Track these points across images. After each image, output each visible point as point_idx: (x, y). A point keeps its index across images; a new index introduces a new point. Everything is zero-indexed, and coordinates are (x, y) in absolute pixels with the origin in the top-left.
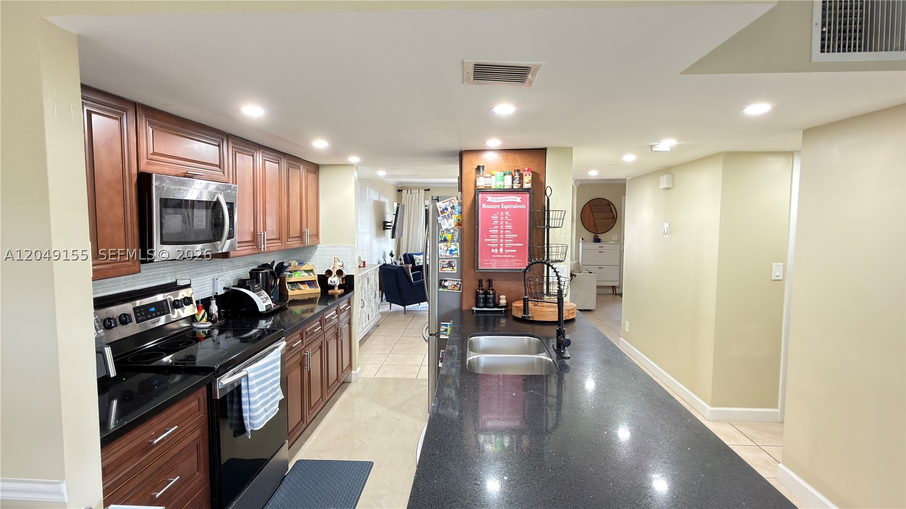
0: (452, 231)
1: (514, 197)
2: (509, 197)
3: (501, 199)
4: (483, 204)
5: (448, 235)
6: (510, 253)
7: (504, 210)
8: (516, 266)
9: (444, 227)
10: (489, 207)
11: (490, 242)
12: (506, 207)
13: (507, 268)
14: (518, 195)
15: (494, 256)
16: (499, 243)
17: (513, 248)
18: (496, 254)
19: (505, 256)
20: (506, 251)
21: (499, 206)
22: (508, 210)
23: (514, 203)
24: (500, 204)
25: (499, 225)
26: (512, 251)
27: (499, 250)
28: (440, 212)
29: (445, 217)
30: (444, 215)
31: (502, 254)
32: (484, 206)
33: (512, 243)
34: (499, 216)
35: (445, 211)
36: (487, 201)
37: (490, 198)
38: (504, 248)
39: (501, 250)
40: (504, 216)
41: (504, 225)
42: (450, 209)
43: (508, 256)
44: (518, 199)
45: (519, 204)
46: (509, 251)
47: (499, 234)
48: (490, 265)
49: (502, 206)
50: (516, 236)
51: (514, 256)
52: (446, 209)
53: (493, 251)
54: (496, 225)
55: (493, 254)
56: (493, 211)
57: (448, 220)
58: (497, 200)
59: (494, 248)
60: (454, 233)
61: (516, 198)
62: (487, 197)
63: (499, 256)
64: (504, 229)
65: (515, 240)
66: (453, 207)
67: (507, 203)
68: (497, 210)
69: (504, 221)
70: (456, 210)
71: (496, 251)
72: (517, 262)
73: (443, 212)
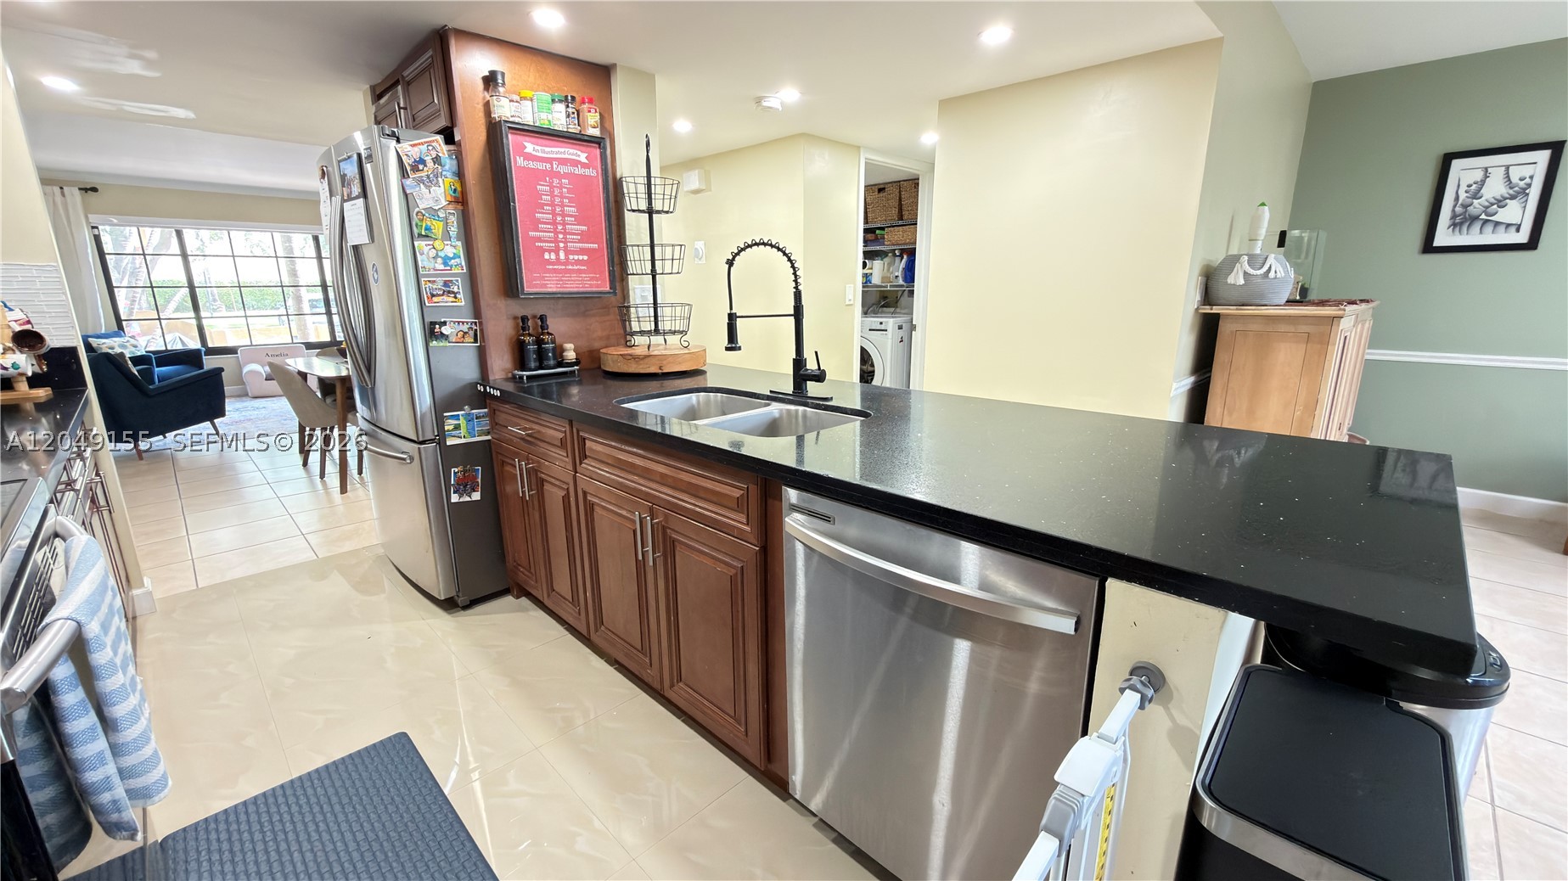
0: (442, 214)
1: (575, 151)
2: (567, 150)
3: (552, 152)
4: (518, 158)
5: (434, 222)
6: (578, 262)
7: (558, 175)
8: (591, 286)
9: (422, 205)
10: (532, 165)
11: (539, 239)
12: (563, 169)
13: (576, 290)
14: (582, 148)
15: (551, 267)
16: (556, 241)
17: (582, 251)
18: (553, 264)
19: (570, 267)
20: (571, 257)
21: (548, 166)
22: (566, 176)
23: (575, 163)
24: (549, 160)
25: (552, 204)
26: (581, 257)
27: (557, 254)
28: (408, 168)
29: (420, 181)
30: (418, 174)
31: (562, 264)
32: (520, 161)
33: (580, 241)
34: (552, 187)
35: (421, 167)
36: (526, 151)
37: (530, 147)
38: (567, 252)
39: (562, 255)
40: (561, 188)
41: (563, 205)
42: (430, 164)
43: (575, 267)
44: (583, 157)
45: (584, 166)
46: (576, 257)
47: (554, 223)
48: (545, 286)
49: (555, 166)
50: (584, 228)
51: (585, 268)
52: (423, 162)
53: (547, 256)
54: (547, 205)
55: (549, 262)
56: (539, 176)
57: (428, 187)
58: (544, 152)
59: (550, 251)
60: (446, 218)
61: (579, 153)
62: (526, 144)
63: (560, 267)
64: (564, 215)
65: (585, 237)
66: (437, 160)
67: (563, 162)
68: (545, 172)
69: (562, 197)
70: (447, 167)
71: (553, 256)
72: (592, 279)
73: (415, 169)
